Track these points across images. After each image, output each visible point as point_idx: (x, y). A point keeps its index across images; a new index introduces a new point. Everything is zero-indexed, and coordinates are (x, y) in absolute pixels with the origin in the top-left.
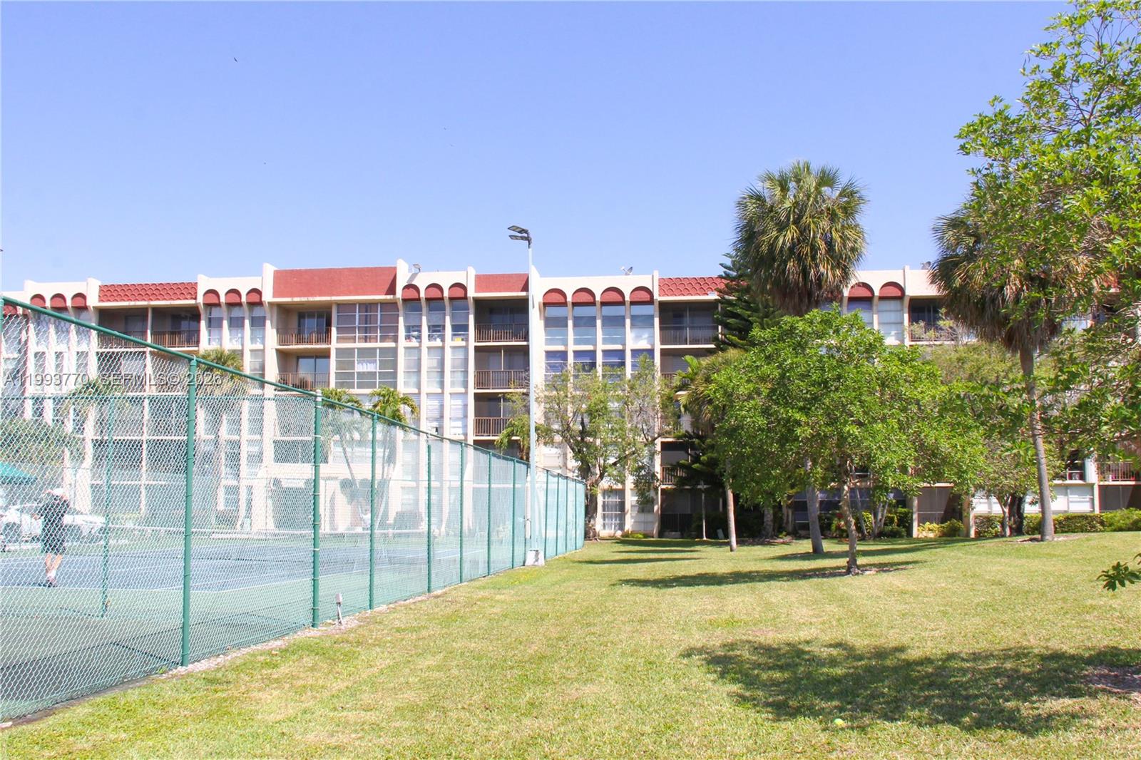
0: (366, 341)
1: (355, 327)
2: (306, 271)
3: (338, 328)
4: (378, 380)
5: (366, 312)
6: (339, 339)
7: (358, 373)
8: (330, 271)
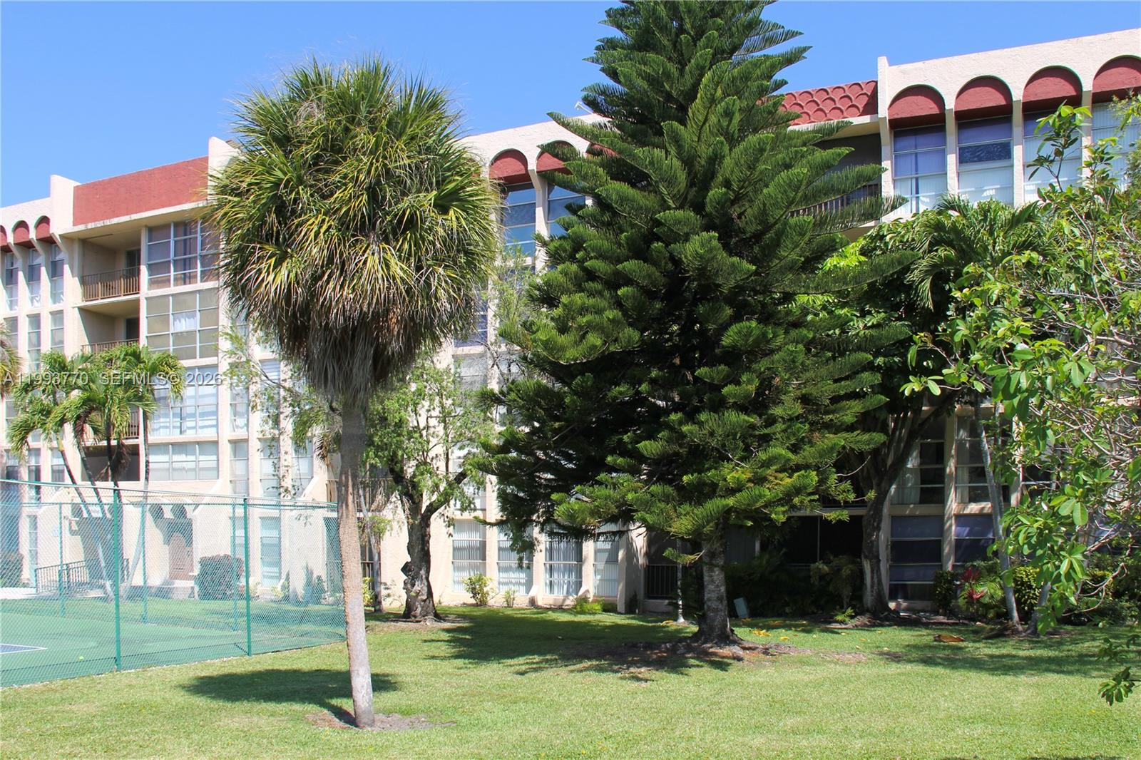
0: (185, 283)
1: (169, 261)
2: (111, 181)
3: (150, 267)
4: (198, 345)
5: (185, 235)
6: (152, 283)
7: (176, 335)
8: (138, 176)
